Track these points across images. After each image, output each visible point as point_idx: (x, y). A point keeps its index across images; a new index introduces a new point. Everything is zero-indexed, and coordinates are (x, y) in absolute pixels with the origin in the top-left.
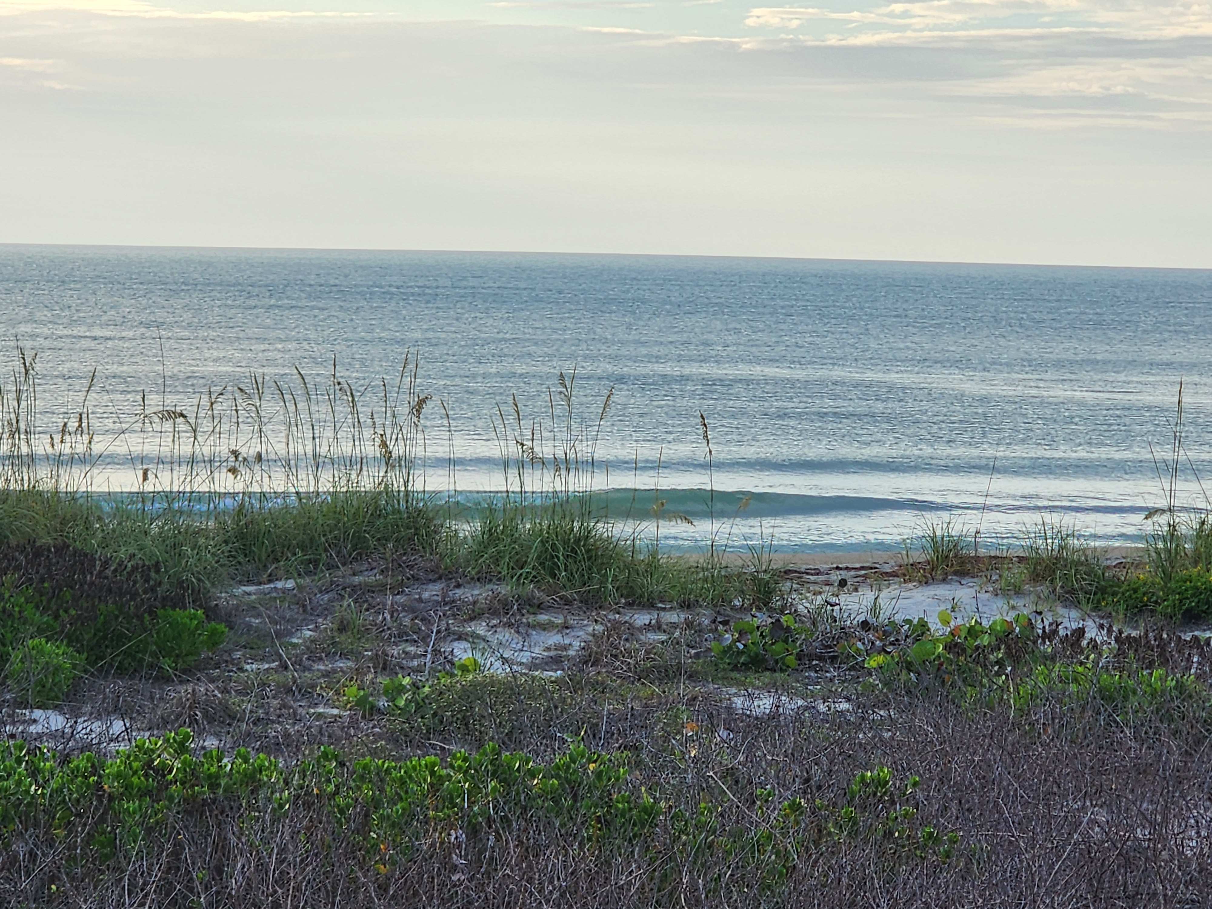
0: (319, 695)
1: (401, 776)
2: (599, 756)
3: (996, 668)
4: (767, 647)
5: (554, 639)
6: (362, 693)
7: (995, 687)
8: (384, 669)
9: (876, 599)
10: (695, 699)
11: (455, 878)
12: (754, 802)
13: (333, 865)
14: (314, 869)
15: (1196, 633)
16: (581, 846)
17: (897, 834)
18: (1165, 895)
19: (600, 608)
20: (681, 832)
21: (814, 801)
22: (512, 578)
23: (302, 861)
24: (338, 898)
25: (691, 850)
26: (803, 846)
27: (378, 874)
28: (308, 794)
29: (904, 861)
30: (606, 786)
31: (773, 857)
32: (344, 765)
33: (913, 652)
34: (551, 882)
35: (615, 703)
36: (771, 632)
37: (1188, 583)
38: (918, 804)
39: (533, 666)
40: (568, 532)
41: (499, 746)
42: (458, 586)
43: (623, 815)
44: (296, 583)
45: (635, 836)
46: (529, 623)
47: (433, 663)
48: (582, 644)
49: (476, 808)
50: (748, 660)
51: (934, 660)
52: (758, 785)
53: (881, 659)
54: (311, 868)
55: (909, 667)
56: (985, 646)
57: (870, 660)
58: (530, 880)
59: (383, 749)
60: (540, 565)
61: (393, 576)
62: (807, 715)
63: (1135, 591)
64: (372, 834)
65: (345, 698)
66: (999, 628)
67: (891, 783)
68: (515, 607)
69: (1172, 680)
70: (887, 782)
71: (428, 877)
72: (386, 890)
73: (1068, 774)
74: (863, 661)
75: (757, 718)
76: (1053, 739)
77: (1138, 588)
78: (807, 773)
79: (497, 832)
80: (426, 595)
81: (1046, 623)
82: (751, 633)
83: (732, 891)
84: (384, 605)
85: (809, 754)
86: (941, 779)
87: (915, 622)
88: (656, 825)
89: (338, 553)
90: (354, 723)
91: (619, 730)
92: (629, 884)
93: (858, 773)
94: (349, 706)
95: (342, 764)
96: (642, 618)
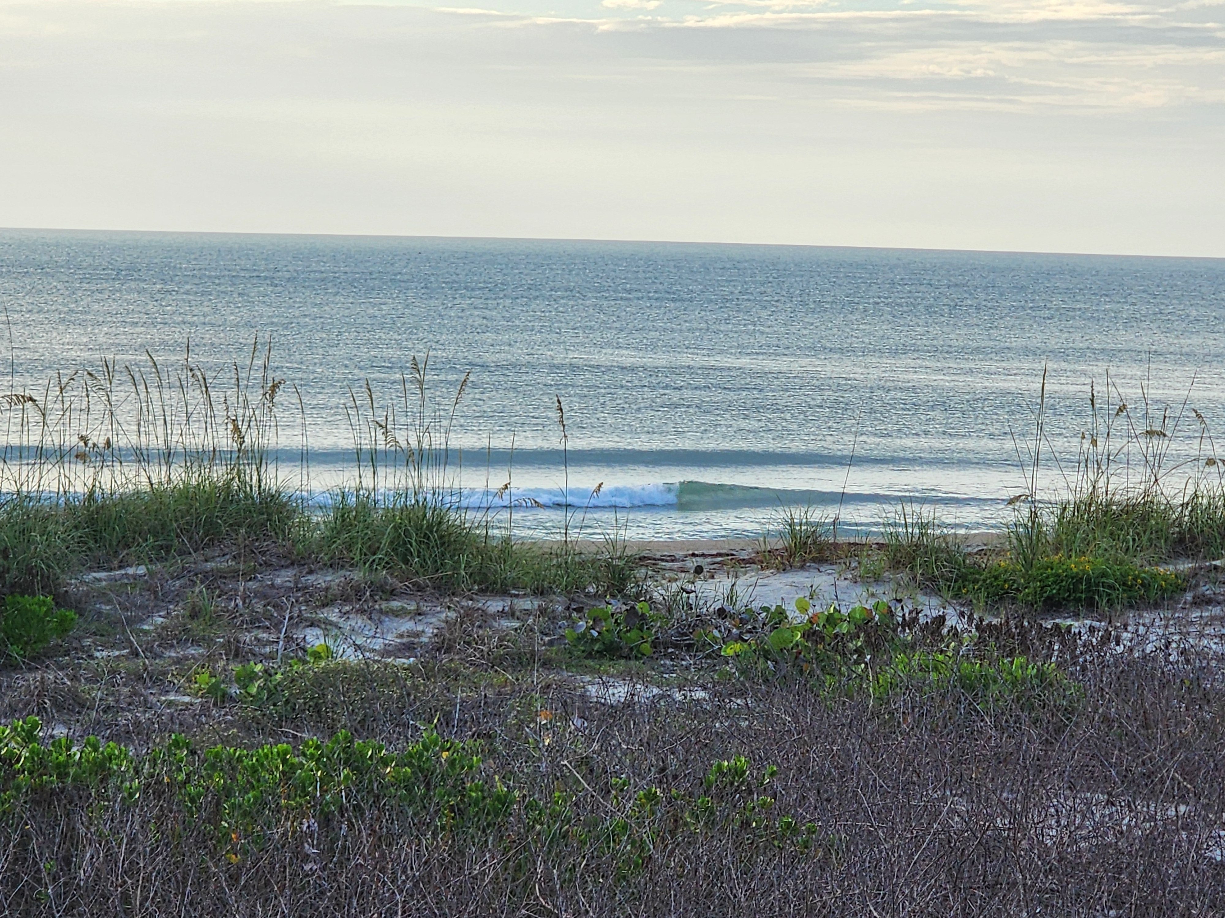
0: (170, 682)
1: (253, 764)
2: (452, 744)
3: (855, 657)
4: (622, 634)
5: (407, 625)
6: (214, 680)
7: (854, 676)
8: (236, 655)
9: (733, 585)
10: (548, 686)
11: (307, 868)
12: (609, 792)
13: (184, 855)
14: (164, 859)
15: (1057, 621)
16: (435, 835)
17: (754, 824)
18: (1025, 885)
19: (453, 594)
20: (535, 821)
21: (670, 790)
22: (365, 563)
23: (152, 850)
24: (189, 888)
25: (546, 840)
26: (658, 835)
27: (229, 864)
28: (159, 782)
29: (762, 851)
30: (459, 774)
31: (629, 847)
32: (196, 753)
33: (771, 639)
34: (404, 872)
35: (468, 691)
36: (626, 619)
37: (1049, 570)
38: (776, 793)
39: (386, 652)
40: (421, 518)
41: (352, 734)
42: (311, 572)
43: (476, 804)
44: (148, 569)
45: (489, 825)
46: (381, 609)
47: (285, 649)
48: (435, 631)
49: (328, 797)
50: (603, 647)
51: (792, 649)
52: (613, 774)
53: (737, 647)
54: (161, 857)
55: (766, 655)
56: (844, 634)
57: (727, 648)
58: (383, 870)
59: (235, 736)
60: (393, 550)
61: (245, 562)
62: (663, 704)
63: (996, 578)
64: (223, 823)
65: (197, 685)
66: (858, 616)
67: (748, 772)
68: (368, 594)
69: (1033, 668)
70: (745, 772)
71: (280, 867)
72: (237, 880)
73: (928, 763)
74: (720, 649)
75: (612, 706)
76: (913, 728)
77: (1000, 574)
78: (663, 762)
79: (349, 820)
80: (278, 581)
81: (906, 611)
82: (605, 620)
83: (587, 881)
84: (236, 590)
85: (664, 743)
86: (799, 769)
87: (773, 609)
88: (511, 814)
89: (190, 539)
90: (205, 711)
91: (472, 717)
92: (483, 874)
93: (715, 762)
94: (201, 693)
95: (193, 753)
96: (495, 605)
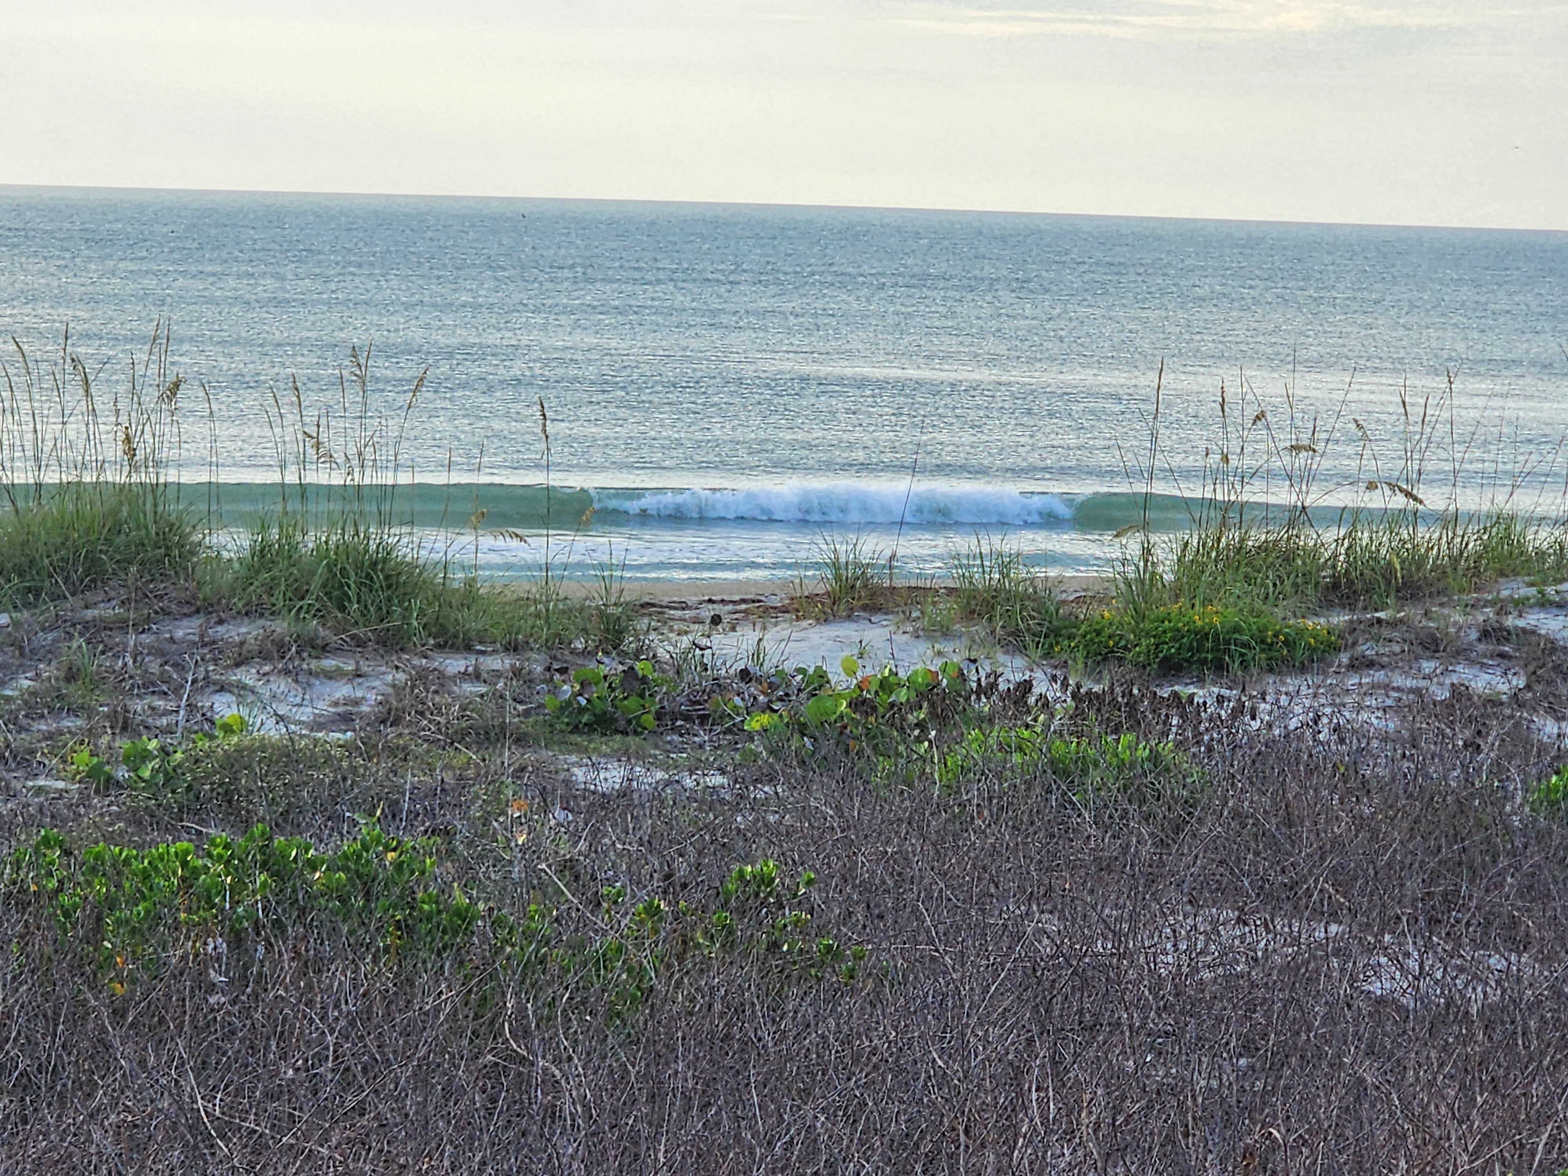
0: (40, 763)
1: (145, 868)
2: (399, 842)
3: (916, 732)
4: (617, 703)
5: (343, 690)
6: (95, 760)
7: (915, 756)
8: (124, 728)
9: (760, 640)
10: (523, 769)
11: (212, 1000)
12: (599, 904)
13: (55, 985)
14: (30, 989)
15: (1176, 688)
16: (375, 960)
17: (785, 948)
18: (1131, 1027)
19: (402, 650)
20: (507, 941)
21: (678, 903)
22: (290, 611)
23: (14, 978)
24: (61, 1027)
25: (518, 965)
26: (662, 961)
27: (113, 995)
28: (23, 891)
29: (794, 981)
30: (408, 882)
31: (624, 976)
32: (71, 853)
33: (808, 709)
34: (337, 1006)
35: (421, 774)
36: (621, 681)
37: (1166, 623)
38: (813, 908)
39: (317, 725)
40: (362, 552)
41: (271, 828)
42: (221, 622)
43: (429, 920)
44: (11, 617)
45: (445, 948)
46: (310, 669)
47: (187, 721)
48: (379, 698)
49: (240, 910)
50: (593, 719)
51: (835, 721)
52: (604, 882)
53: (765, 719)
54: (25, 987)
55: (803, 730)
56: (902, 704)
57: (752, 720)
58: (310, 1003)
59: (121, 833)
60: (326, 594)
61: (136, 609)
62: (669, 791)
63: (1098, 633)
64: (105, 943)
65: (74, 767)
66: (920, 680)
67: (777, 880)
68: (294, 649)
69: (1145, 748)
70: (773, 879)
71: (178, 1000)
72: (124, 1016)
73: (1010, 870)
74: (743, 721)
75: (604, 795)
76: (990, 825)
77: (1103, 628)
78: (669, 866)
79: (267, 940)
80: (180, 634)
81: (983, 674)
82: (596, 684)
83: (570, 1020)
84: (126, 645)
85: (670, 841)
86: (843, 877)
87: (811, 671)
88: (473, 933)
89: (66, 580)
90: (84, 800)
91: (426, 808)
92: (437, 1010)
93: (736, 867)
94: (78, 777)
95: (68, 853)
96: (455, 664)
